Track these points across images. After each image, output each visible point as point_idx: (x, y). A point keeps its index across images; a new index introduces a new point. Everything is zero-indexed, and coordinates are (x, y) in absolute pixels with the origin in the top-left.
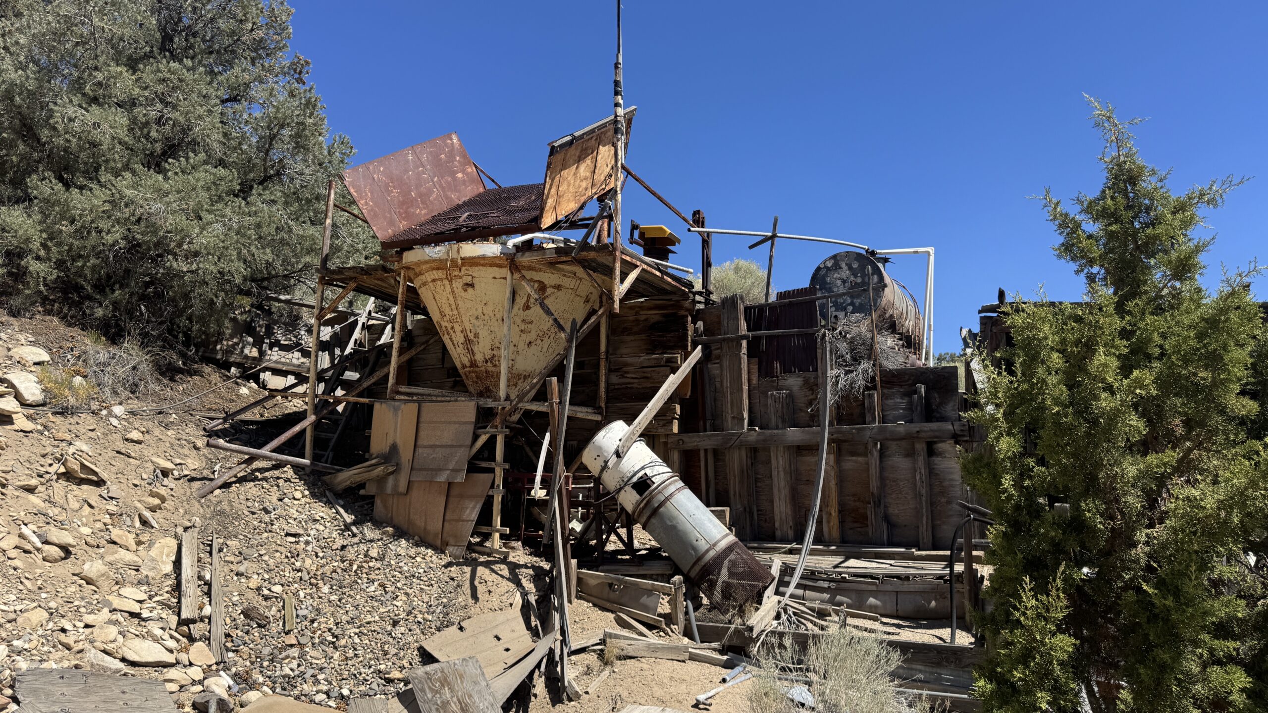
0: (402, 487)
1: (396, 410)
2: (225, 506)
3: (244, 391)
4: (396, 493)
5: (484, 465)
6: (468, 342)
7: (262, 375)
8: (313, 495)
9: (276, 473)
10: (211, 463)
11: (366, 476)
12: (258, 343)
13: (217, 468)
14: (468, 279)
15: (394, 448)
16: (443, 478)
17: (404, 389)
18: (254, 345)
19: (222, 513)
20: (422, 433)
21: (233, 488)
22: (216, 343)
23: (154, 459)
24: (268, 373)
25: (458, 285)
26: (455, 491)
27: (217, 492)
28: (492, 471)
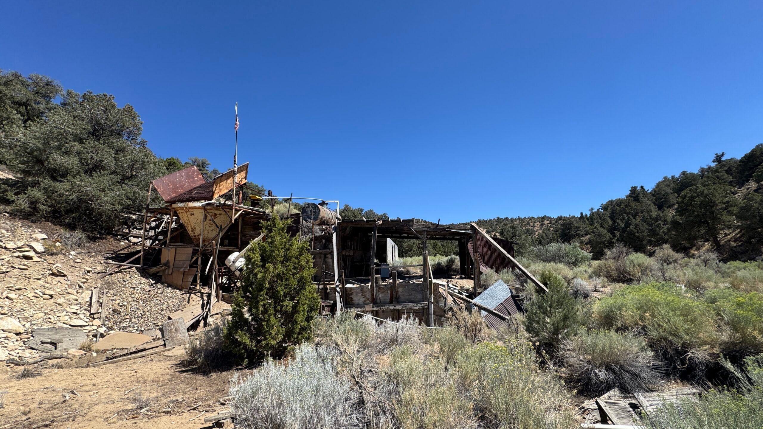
0: (170, 273)
1: (169, 250)
2: (110, 280)
3: (122, 243)
4: (168, 274)
5: (195, 266)
6: (193, 230)
7: (130, 238)
8: (142, 276)
9: (129, 270)
10: (106, 268)
11: (159, 270)
12: (129, 228)
13: (108, 269)
14: (192, 213)
15: (168, 261)
16: (182, 270)
17: (172, 244)
18: (127, 228)
19: (109, 283)
20: (176, 257)
21: (114, 275)
22: (113, 228)
23: (85, 268)
24: (132, 238)
25: (189, 214)
26: (186, 273)
27: (107, 276)
28: (197, 267)
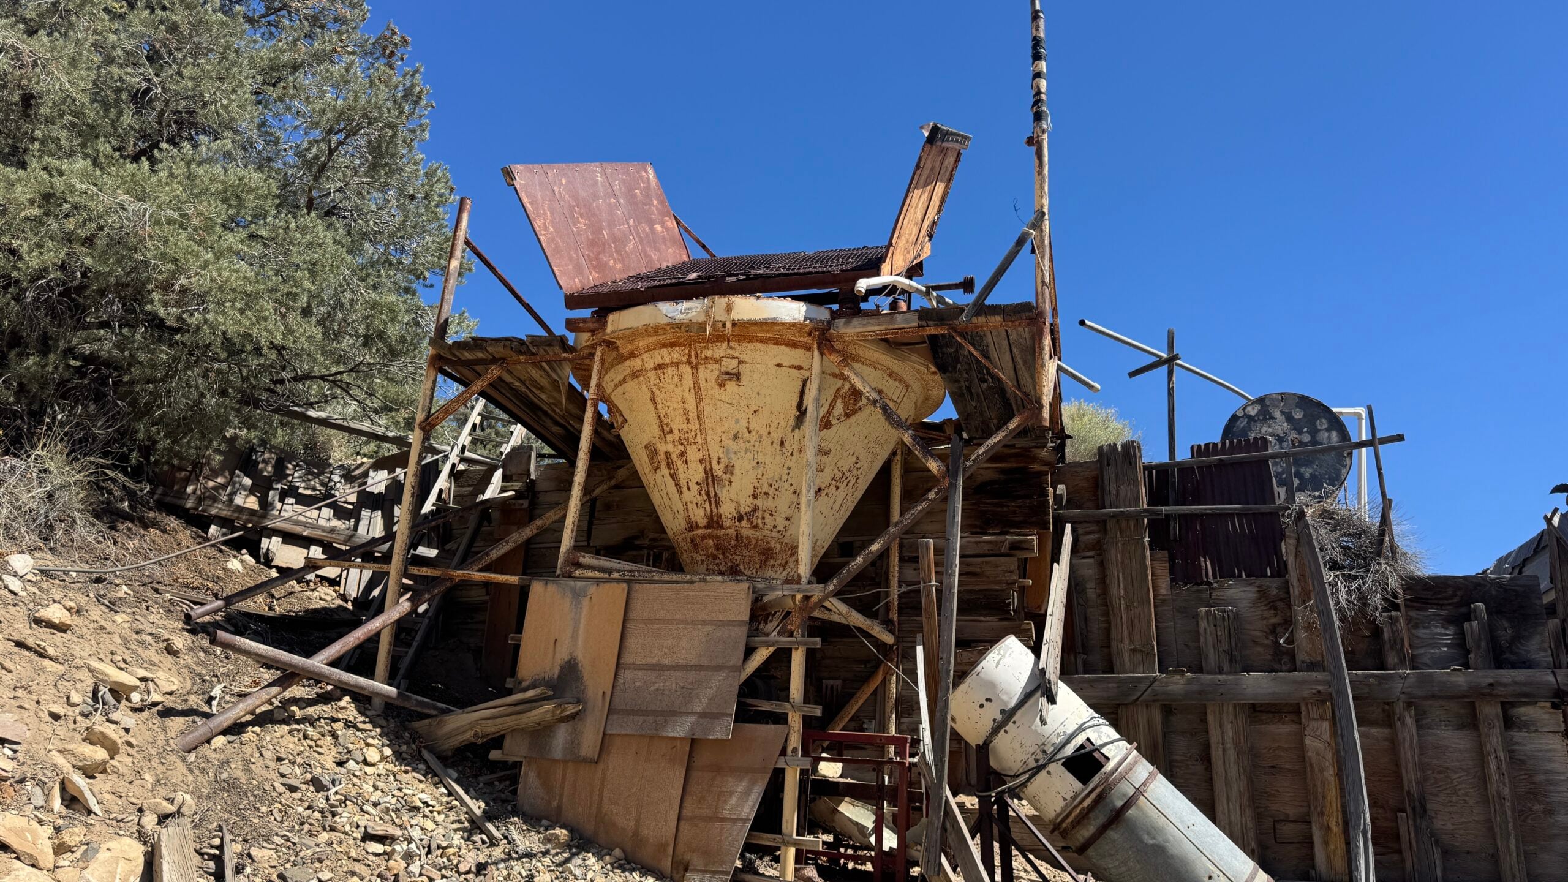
0: (589, 744)
1: (577, 595)
2: (236, 770)
3: (234, 564)
4: (576, 759)
5: (767, 706)
6: (710, 478)
7: (265, 543)
8: (399, 757)
9: (327, 710)
10: (203, 684)
11: (511, 722)
12: (261, 488)
13: (217, 691)
14: (731, 365)
15: (571, 670)
16: (680, 729)
17: (587, 559)
18: (251, 491)
19: (231, 786)
20: (632, 642)
21: (249, 735)
22: (187, 481)
23: (95, 664)
24: (276, 541)
25: (708, 374)
26: (704, 758)
27: (219, 741)
28: (781, 719)
